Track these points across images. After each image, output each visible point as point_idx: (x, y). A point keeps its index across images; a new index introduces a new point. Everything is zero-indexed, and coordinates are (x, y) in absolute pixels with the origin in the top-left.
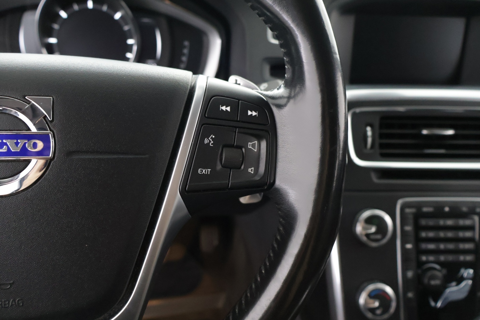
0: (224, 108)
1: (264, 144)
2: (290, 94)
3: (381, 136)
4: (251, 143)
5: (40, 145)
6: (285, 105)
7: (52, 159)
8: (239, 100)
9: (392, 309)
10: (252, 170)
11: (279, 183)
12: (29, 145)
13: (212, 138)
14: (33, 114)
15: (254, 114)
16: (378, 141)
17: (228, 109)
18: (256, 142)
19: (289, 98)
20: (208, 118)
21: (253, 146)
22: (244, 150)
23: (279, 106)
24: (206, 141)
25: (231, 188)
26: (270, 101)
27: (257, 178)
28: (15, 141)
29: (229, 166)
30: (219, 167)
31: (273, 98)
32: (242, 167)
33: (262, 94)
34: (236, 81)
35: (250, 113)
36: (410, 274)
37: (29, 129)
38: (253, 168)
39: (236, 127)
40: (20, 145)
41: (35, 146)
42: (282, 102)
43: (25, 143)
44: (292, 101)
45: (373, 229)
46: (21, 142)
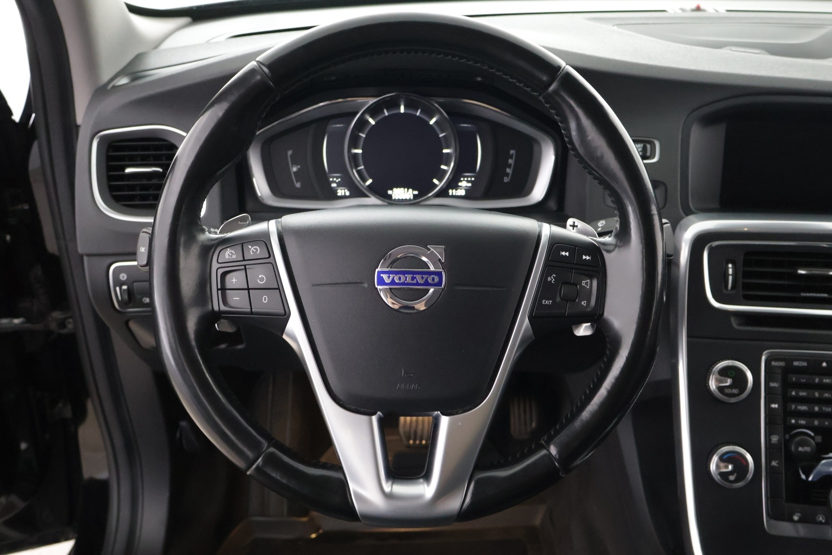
0: (563, 253)
1: (595, 283)
2: (617, 243)
3: (746, 275)
4: (585, 282)
5: (437, 279)
6: (613, 250)
7: (443, 289)
8: (576, 247)
9: (750, 476)
10: (584, 303)
11: (607, 315)
12: (430, 279)
13: (554, 277)
14: (431, 257)
15: (588, 258)
16: (741, 280)
17: (567, 254)
18: (589, 280)
19: (616, 246)
20: (551, 261)
21: (586, 283)
22: (578, 287)
23: (609, 251)
24: (549, 279)
25: (568, 317)
26: (602, 247)
27: (589, 309)
28: (421, 276)
29: (565, 299)
30: (558, 300)
31: (604, 244)
32: (577, 300)
33: (595, 241)
34: (574, 223)
35: (584, 257)
36: (775, 439)
37: (429, 268)
38: (585, 302)
39: (573, 269)
40: (424, 279)
41: (433, 279)
42: (611, 248)
43: (427, 278)
44: (617, 249)
45: (729, 382)
46: (425, 276)
